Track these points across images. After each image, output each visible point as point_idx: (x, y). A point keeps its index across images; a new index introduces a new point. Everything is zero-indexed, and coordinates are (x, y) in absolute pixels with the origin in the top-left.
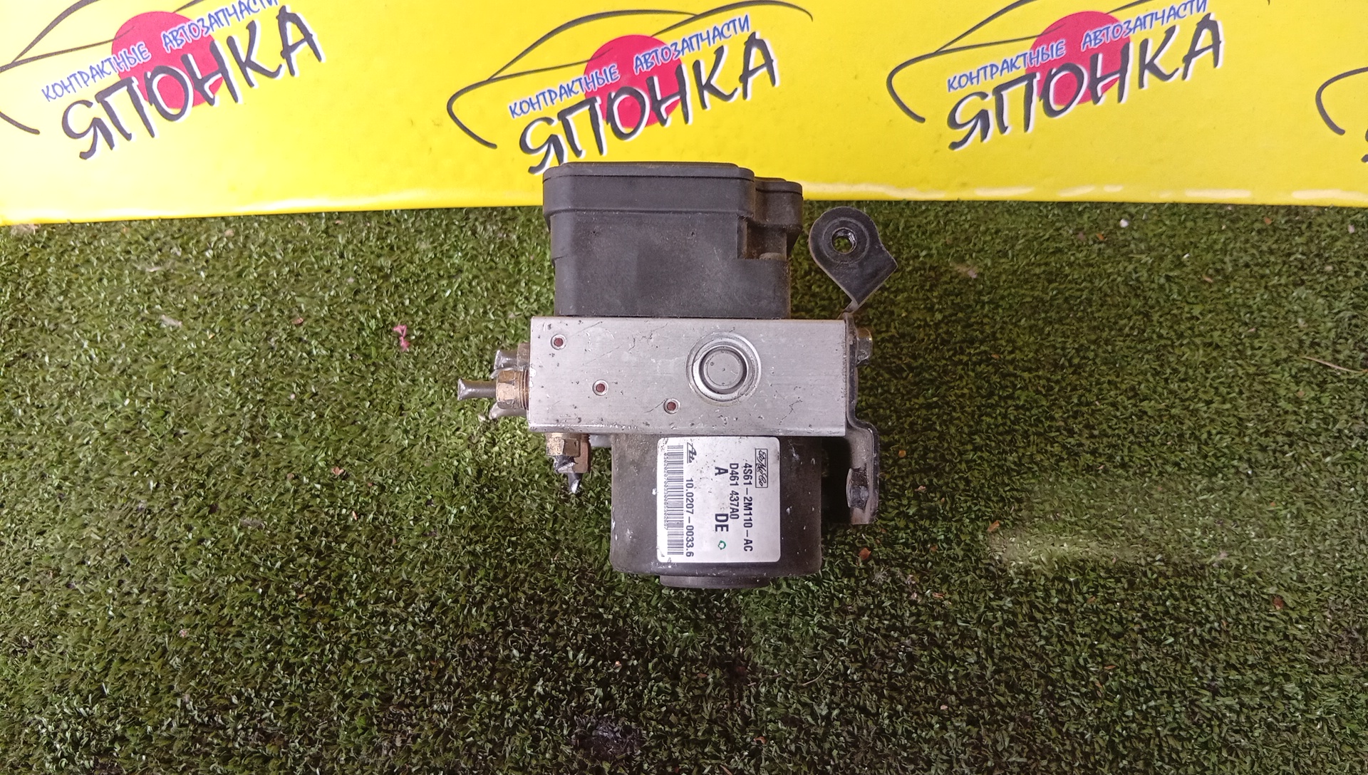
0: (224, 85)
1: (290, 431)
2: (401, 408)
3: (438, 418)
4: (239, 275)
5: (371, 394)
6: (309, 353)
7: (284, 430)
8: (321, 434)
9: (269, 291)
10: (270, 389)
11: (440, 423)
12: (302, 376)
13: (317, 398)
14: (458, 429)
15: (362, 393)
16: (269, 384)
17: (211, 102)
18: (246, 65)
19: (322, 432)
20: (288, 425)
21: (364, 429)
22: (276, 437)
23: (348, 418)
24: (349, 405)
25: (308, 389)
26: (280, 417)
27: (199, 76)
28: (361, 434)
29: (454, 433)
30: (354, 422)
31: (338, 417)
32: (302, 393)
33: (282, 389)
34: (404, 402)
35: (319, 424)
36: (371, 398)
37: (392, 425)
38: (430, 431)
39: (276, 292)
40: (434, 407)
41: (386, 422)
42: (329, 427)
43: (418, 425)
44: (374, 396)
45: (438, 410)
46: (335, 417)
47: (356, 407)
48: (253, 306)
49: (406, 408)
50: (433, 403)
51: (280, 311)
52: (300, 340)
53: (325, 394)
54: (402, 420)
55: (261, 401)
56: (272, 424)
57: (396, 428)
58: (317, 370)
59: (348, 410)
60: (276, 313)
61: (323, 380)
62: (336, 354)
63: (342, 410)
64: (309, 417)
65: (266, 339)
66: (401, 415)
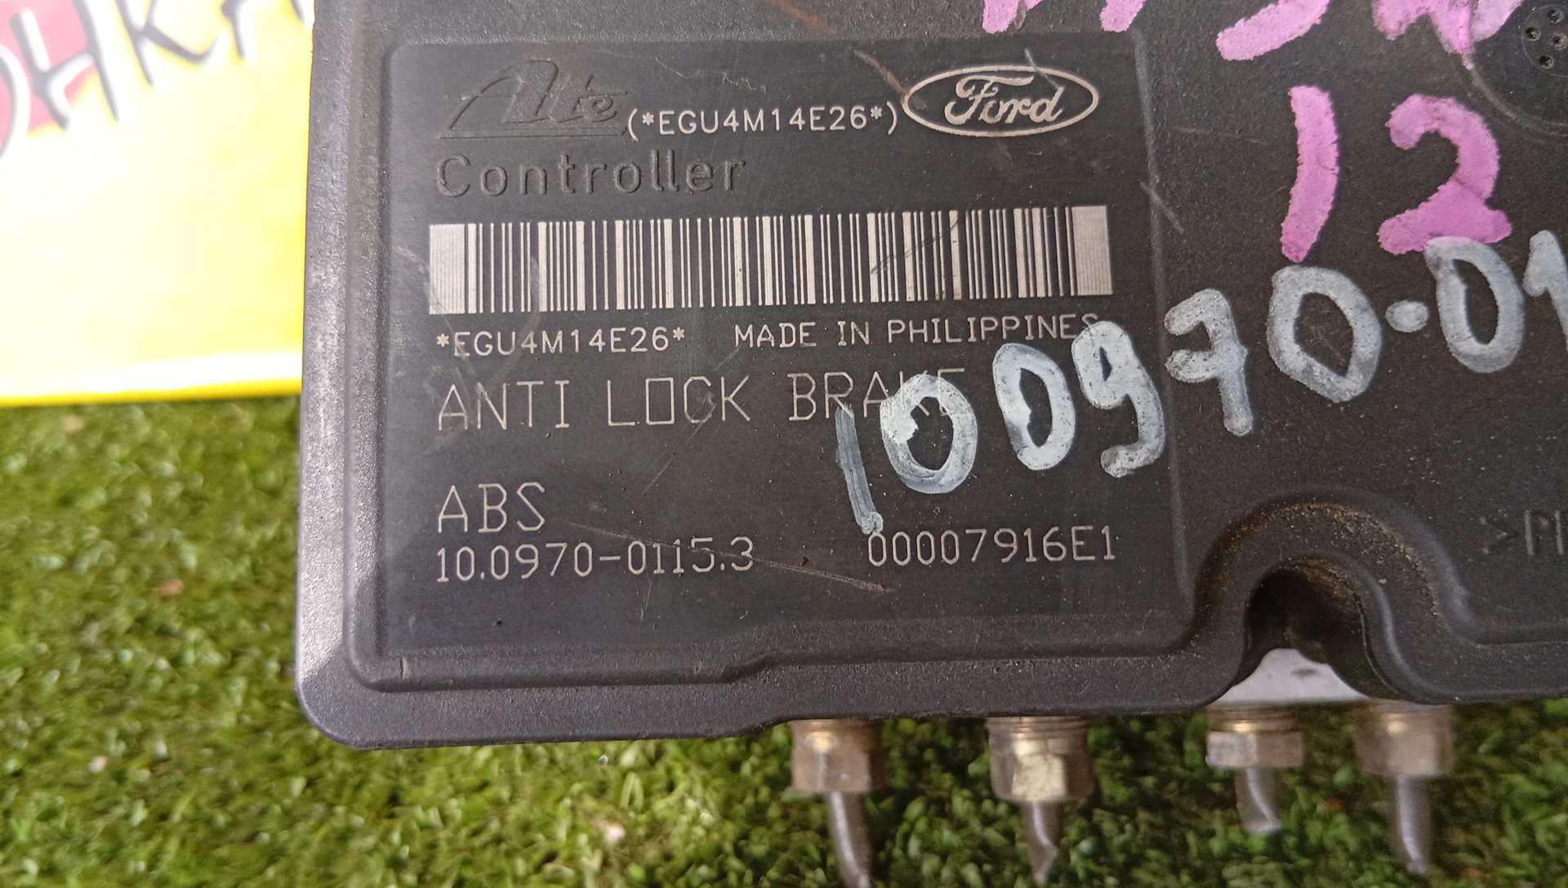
0: (93, 85)
1: (61, 856)
2: (394, 800)
3: (494, 826)
4: (66, 501)
5: (316, 759)
6: (176, 662)
7: (51, 852)
8: (151, 867)
9: (121, 531)
10: (49, 748)
11: (498, 840)
12: (140, 713)
13: (162, 768)
14: (551, 857)
15: (291, 758)
16: (48, 733)
17: (61, 121)
18: (141, 35)
19: (153, 861)
20: (66, 837)
21: (273, 855)
22: (24, 872)
23: (233, 824)
24: (248, 788)
25: (147, 745)
26: (49, 815)
27: (43, 61)
28: (261, 872)
29: (538, 869)
30: (251, 838)
31: (209, 821)
32: (130, 755)
33: (80, 745)
34: (405, 781)
35: (149, 837)
36: (312, 771)
37: (359, 843)
38: (467, 863)
39: (136, 533)
40: (489, 793)
41: (344, 836)
42: (173, 846)
43: (433, 846)
44: (324, 765)
45: (498, 803)
46: (196, 819)
47: (267, 793)
48: (71, 561)
49: (407, 799)
50: (484, 785)
51: (136, 570)
52: (163, 632)
53: (190, 756)
54: (389, 831)
55: (17, 774)
56: (22, 836)
57: (370, 852)
58: (184, 700)
59: (239, 802)
60: (121, 574)
61: (195, 726)
62: (245, 663)
63: (223, 801)
64: (127, 817)
65: (77, 630)
66: (392, 816)
